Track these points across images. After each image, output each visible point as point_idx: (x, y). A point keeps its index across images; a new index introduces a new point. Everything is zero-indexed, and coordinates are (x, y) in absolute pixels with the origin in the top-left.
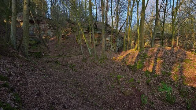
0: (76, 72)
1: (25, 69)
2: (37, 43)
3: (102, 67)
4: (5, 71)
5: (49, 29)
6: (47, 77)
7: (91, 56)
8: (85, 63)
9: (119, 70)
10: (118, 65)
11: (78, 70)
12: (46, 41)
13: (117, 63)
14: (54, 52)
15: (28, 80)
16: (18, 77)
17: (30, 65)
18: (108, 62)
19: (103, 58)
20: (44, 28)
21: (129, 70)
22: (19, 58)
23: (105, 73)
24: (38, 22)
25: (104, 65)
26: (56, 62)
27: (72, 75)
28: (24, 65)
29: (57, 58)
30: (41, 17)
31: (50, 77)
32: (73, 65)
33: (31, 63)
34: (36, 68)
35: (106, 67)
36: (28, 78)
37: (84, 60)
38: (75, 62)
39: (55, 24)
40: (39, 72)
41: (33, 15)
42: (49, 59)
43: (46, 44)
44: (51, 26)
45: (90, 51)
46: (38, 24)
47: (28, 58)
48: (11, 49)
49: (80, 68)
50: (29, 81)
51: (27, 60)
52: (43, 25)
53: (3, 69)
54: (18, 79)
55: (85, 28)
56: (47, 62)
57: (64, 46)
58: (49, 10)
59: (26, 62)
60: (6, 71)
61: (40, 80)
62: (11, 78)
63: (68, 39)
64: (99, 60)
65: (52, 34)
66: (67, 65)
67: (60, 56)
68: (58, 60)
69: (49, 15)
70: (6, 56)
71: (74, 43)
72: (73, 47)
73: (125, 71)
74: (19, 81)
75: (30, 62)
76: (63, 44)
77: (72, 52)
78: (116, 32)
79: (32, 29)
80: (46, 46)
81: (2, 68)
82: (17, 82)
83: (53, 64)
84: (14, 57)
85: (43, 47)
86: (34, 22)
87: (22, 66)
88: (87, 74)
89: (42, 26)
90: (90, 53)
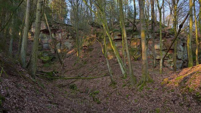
0: (99, 103)
1: (28, 91)
2: (52, 60)
3: (142, 97)
4: (3, 90)
5: (67, 38)
6: (53, 107)
7: (124, 77)
8: (114, 90)
9: (174, 103)
10: (174, 95)
11: (101, 100)
12: (63, 56)
13: (172, 91)
14: (72, 71)
15: (26, 104)
16: (15, 99)
17: (35, 88)
18: (154, 87)
19: (144, 81)
20: (61, 38)
21: (195, 104)
22: (25, 78)
23: (147, 109)
24: (55, 31)
25: (146, 93)
26: (72, 87)
27: (93, 109)
28: (29, 87)
29: (73, 80)
30: (58, 23)
31: (58, 107)
32: (95, 91)
33: (38, 86)
34: (43, 92)
35: (149, 98)
36: (27, 102)
37: (114, 83)
38: (98, 87)
39: (75, 32)
40: (44, 98)
41: (49, 22)
42: (64, 83)
43: (62, 60)
44: (69, 34)
45: (122, 69)
46: (54, 33)
47: (35, 79)
48: (20, 67)
49: (106, 96)
50: (27, 106)
51: (33, 82)
52: (60, 34)
53: (3, 88)
54: (15, 101)
55: (116, 32)
56: (61, 86)
57: (85, 63)
58: (69, 13)
59: (31, 84)
60: (5, 90)
61: (42, 109)
62: (8, 99)
63: (92, 52)
64: (138, 84)
65: (70, 45)
66: (86, 92)
67: (78, 78)
68: (75, 83)
69: (68, 19)
70: (13, 75)
71: (101, 57)
72: (99, 63)
73: (189, 106)
74: (15, 104)
75: (37, 83)
76: (84, 59)
77: (97, 72)
78: (173, 34)
79: (47, 41)
80: (61, 63)
81: (2, 86)
82: (12, 104)
83: (68, 90)
84: (20, 77)
85: (58, 65)
86: (49, 32)
87: (27, 88)
88: (117, 107)
89: (59, 36)
90: (123, 72)
